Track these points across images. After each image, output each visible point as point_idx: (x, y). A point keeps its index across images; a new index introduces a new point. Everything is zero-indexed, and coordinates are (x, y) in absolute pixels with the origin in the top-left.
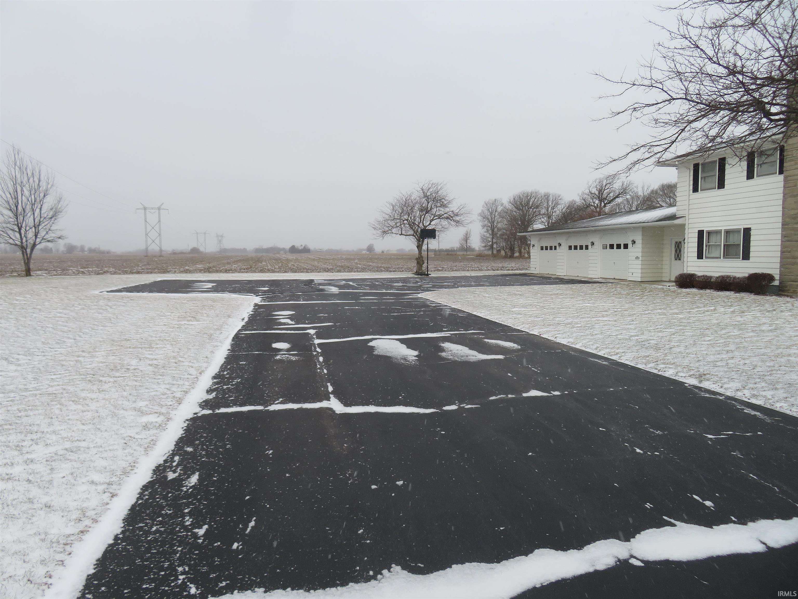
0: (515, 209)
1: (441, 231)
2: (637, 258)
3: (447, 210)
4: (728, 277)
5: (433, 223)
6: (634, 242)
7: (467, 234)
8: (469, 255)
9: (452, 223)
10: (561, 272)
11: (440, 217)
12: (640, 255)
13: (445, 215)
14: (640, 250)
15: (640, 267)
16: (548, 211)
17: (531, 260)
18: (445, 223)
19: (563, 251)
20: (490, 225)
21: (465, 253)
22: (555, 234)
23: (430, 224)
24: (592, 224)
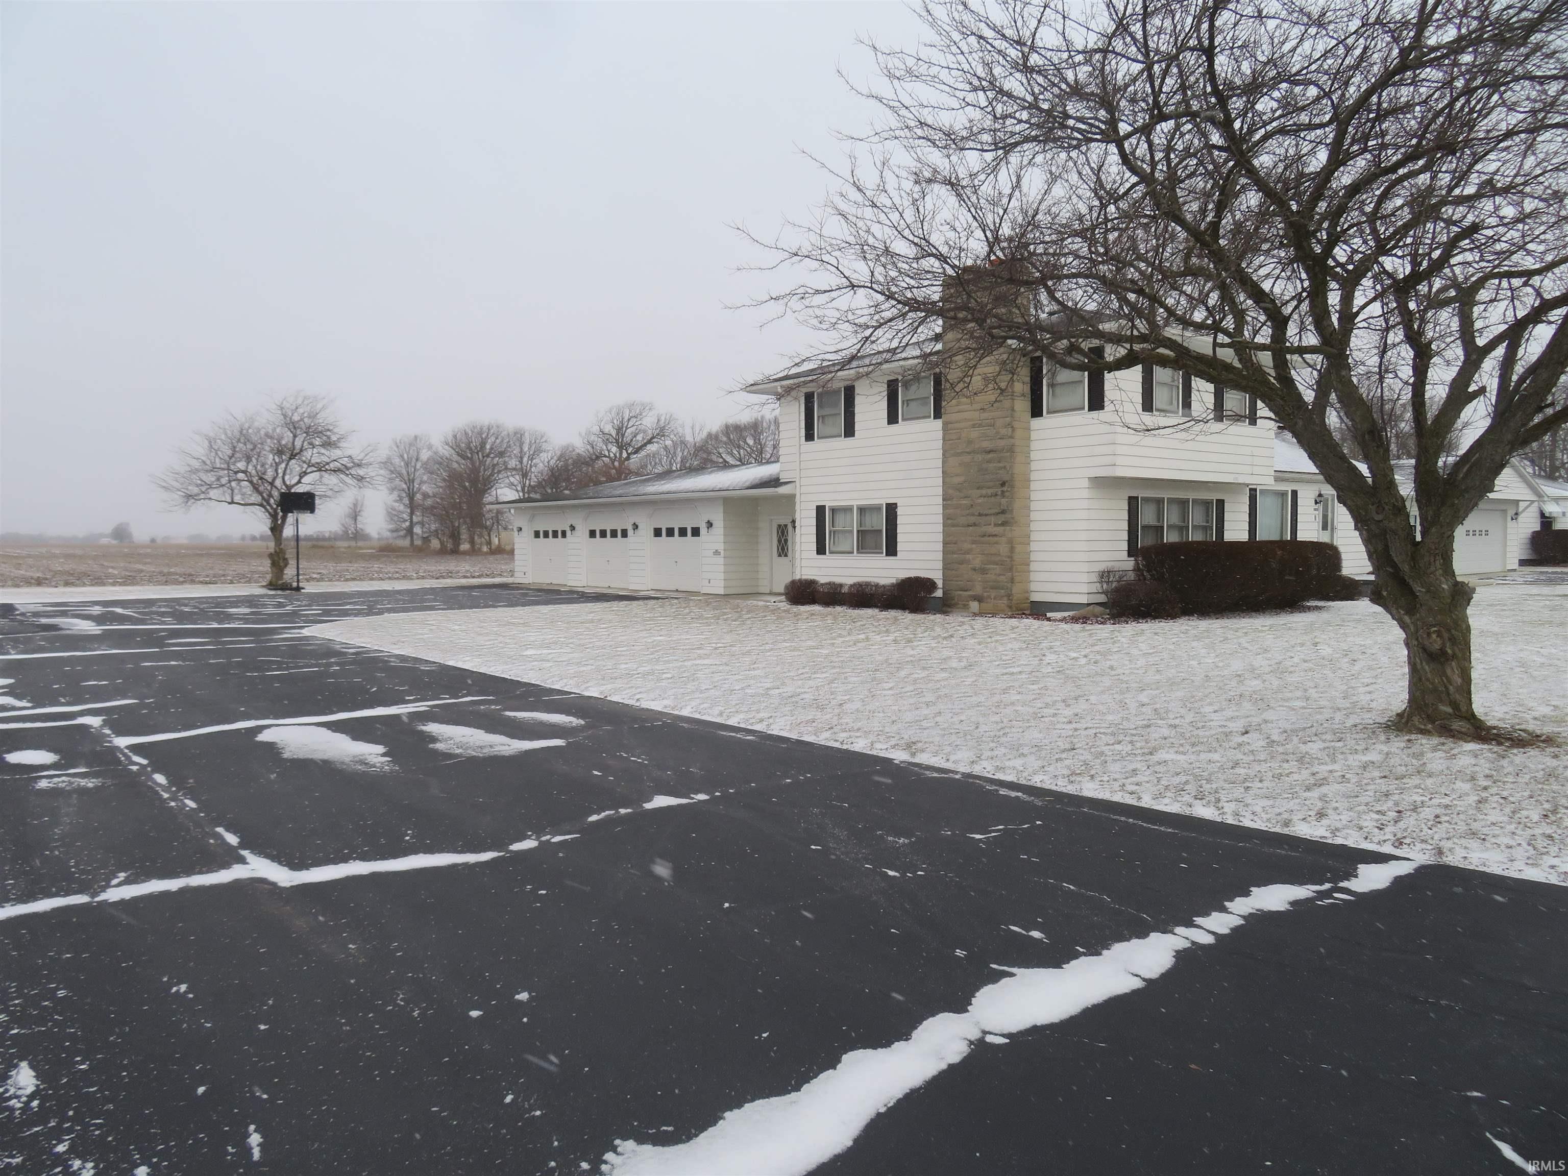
0: (456, 457)
1: (326, 496)
2: (717, 553)
3: (336, 453)
4: (868, 584)
5: (306, 479)
6: (710, 525)
7: (355, 505)
8: (361, 548)
9: (348, 480)
10: (578, 580)
11: (321, 468)
12: (721, 547)
13: (332, 465)
14: (721, 538)
15: (722, 568)
16: (521, 462)
17: (516, 557)
18: (331, 480)
19: (579, 540)
20: (404, 486)
21: (353, 544)
22: (562, 507)
23: (299, 482)
24: (632, 489)
